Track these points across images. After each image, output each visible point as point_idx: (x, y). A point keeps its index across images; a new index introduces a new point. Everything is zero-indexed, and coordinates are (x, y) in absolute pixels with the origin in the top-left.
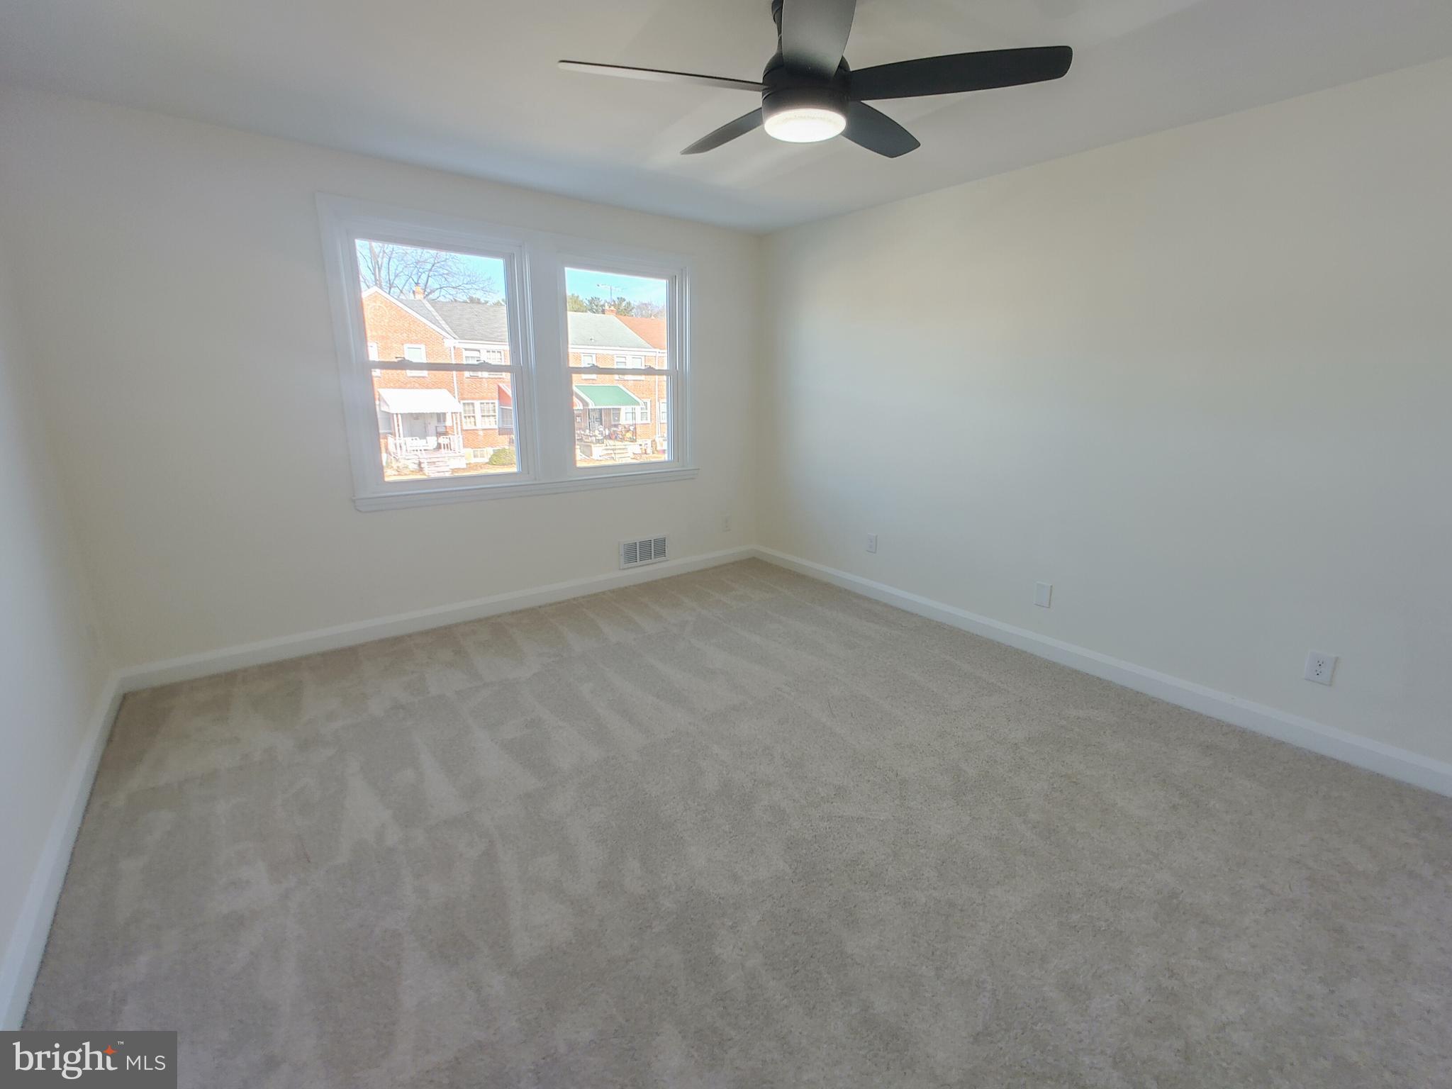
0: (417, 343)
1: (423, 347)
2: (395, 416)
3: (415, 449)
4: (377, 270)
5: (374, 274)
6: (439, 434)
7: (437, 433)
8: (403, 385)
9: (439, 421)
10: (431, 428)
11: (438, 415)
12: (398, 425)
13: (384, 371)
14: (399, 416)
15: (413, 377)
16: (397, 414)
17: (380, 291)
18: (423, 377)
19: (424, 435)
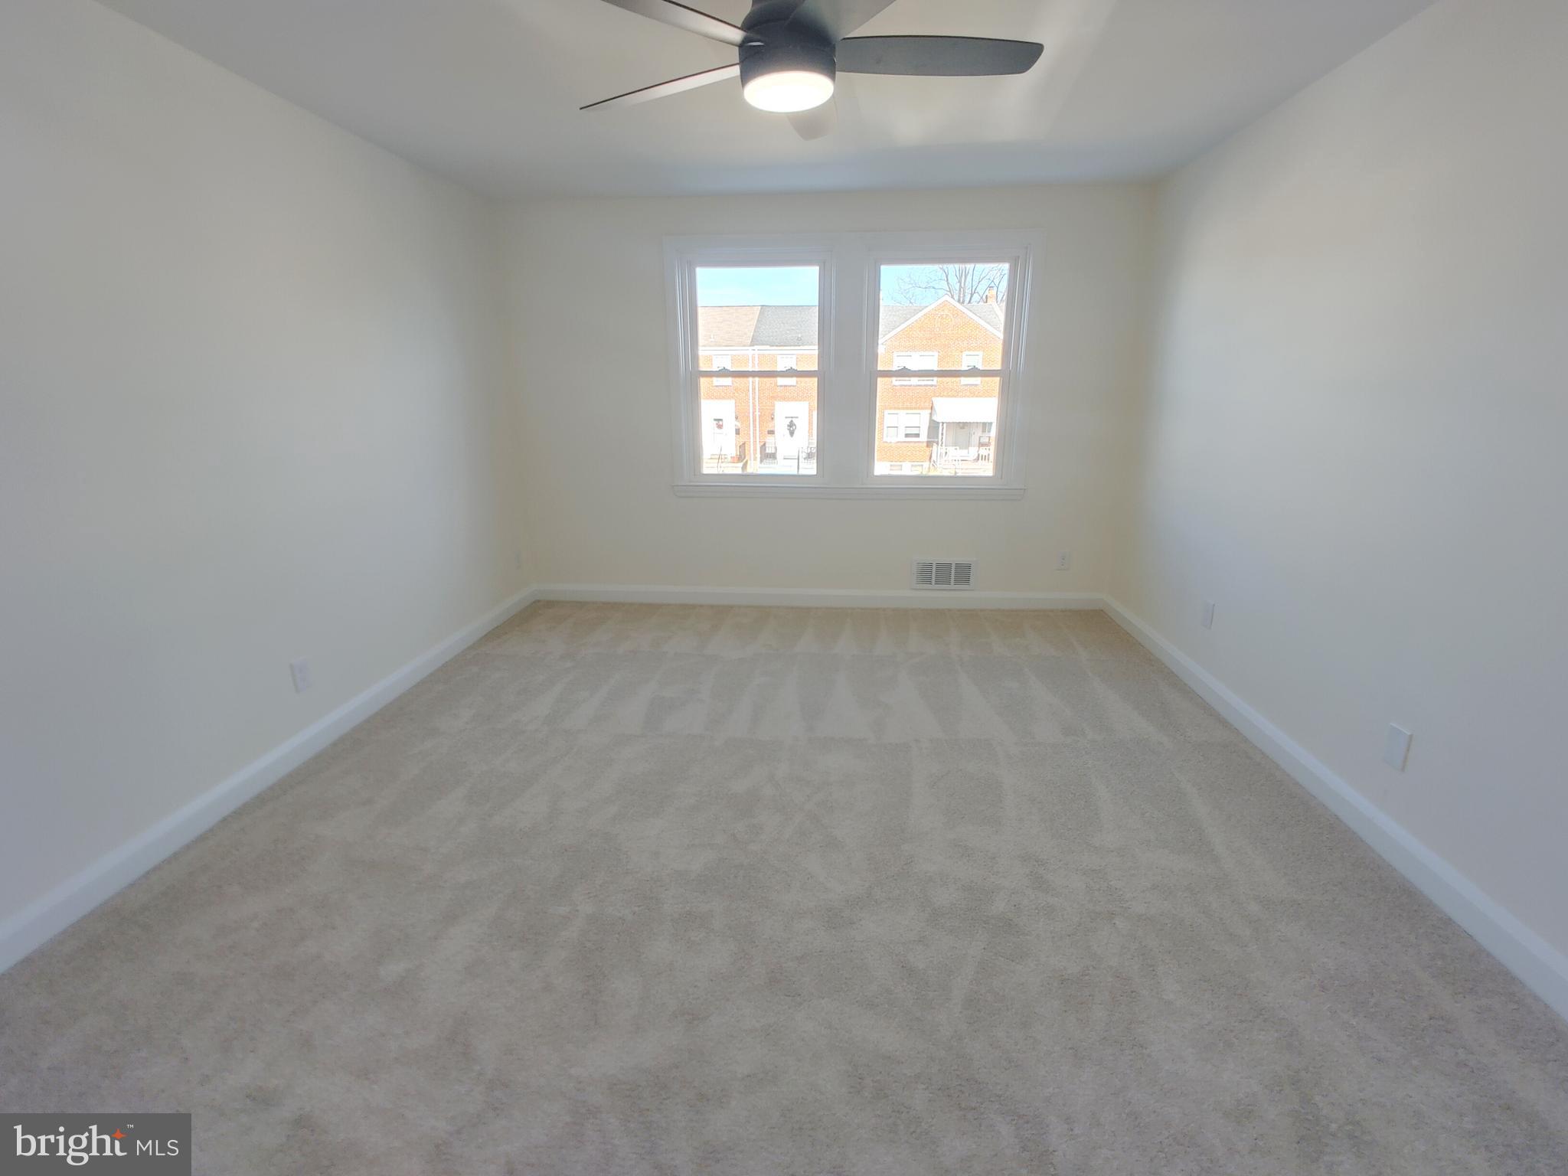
0: (975, 350)
1: (980, 353)
2: (941, 424)
3: (954, 458)
4: (963, 277)
5: (960, 282)
6: (981, 445)
7: (980, 443)
8: (955, 394)
9: (984, 431)
10: (975, 439)
11: (984, 424)
12: (942, 434)
13: (940, 379)
14: (945, 425)
15: (967, 385)
16: (943, 423)
17: (951, 300)
18: (976, 385)
19: (967, 445)
